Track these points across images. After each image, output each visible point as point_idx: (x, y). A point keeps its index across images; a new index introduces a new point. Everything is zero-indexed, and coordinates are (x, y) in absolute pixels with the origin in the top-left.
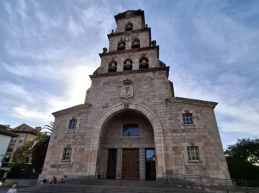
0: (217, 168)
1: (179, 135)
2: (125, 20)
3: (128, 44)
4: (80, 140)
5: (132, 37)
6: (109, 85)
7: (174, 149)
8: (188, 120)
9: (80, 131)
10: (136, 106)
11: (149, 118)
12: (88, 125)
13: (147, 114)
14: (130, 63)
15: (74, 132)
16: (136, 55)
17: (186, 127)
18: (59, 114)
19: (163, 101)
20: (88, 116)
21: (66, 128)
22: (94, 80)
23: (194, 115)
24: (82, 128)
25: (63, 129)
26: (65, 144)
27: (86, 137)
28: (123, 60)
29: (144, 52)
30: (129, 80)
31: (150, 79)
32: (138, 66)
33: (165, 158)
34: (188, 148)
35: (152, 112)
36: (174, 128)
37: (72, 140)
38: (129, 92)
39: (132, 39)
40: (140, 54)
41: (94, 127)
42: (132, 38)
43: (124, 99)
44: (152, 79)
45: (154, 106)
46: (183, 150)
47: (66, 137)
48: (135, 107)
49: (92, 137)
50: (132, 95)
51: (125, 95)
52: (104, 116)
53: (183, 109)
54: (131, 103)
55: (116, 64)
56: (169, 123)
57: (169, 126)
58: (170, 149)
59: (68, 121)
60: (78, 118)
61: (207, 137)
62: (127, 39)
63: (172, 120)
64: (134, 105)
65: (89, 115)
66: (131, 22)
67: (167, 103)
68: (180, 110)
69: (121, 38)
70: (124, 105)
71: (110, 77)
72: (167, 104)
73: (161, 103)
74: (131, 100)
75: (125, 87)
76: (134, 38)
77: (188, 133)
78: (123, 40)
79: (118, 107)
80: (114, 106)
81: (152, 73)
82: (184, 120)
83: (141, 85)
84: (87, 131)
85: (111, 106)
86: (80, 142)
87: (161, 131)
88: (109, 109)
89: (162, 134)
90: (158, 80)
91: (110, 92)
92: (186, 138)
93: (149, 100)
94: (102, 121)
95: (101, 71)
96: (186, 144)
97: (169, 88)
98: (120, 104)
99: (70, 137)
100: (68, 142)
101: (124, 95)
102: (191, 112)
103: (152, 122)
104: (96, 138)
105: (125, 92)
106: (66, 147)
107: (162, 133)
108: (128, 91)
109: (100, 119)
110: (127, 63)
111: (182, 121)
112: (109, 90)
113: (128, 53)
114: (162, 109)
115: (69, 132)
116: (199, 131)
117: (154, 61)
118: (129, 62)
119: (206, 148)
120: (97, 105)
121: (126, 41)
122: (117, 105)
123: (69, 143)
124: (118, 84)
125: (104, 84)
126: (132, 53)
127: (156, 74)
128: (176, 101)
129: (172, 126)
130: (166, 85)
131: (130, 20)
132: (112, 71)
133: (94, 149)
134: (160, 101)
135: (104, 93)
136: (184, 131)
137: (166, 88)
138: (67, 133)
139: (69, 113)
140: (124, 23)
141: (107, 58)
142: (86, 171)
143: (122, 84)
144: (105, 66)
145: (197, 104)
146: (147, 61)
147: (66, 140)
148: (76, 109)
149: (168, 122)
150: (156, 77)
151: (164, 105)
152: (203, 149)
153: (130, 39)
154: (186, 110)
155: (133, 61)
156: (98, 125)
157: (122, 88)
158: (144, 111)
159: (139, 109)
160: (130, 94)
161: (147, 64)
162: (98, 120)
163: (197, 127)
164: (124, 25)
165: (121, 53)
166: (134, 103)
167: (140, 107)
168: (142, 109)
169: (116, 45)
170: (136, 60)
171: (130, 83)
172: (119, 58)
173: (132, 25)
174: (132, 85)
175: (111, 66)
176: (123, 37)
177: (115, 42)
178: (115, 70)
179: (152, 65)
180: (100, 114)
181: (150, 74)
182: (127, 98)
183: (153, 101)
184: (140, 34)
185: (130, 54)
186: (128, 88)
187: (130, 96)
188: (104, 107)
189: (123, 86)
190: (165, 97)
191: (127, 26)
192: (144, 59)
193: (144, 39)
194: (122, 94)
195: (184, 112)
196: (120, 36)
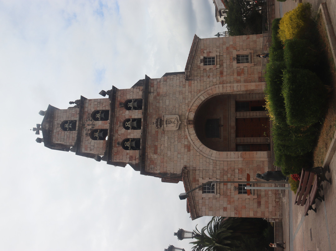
0: (255, 42)
1: (225, 70)
2: (55, 131)
3: (97, 126)
4: (229, 175)
5: (88, 120)
6: (159, 146)
7: (239, 74)
8: (210, 61)
9: (218, 177)
10: (191, 111)
11: (206, 98)
12: (211, 167)
13: (202, 100)
14: (130, 122)
16: (119, 115)
17: (218, 63)
18: (194, 210)
19: (187, 84)
20: (199, 170)
21: (213, 196)
22: (148, 168)
23: (205, 55)
24: (215, 175)
25: (214, 201)
26: (233, 194)
27: (226, 168)
28: (123, 130)
29: (117, 103)
30: (157, 120)
31: (157, 97)
32: (137, 111)
33: (248, 82)
34: (238, 63)
35: (200, 94)
36: (219, 73)
37: (229, 186)
38: (173, 120)
39: (91, 120)
40: (119, 109)
41: (214, 159)
43: (181, 126)
44: (158, 94)
45: (193, 93)
46: (240, 67)
47: (225, 195)
48: (193, 113)
49: (226, 160)
50: (177, 116)
51: (176, 125)
52: (201, 148)
53: (198, 64)
54: (187, 117)
55: (127, 140)
56: (213, 78)
57: (216, 78)
58: (239, 78)
59: (204, 195)
60: (201, 181)
61: (228, 47)
62: (90, 127)
63: (209, 75)
64: (190, 113)
65: (198, 168)
66: (61, 123)
67: (190, 80)
68: (199, 67)
69: (86, 134)
70: (189, 126)
71: (147, 146)
72: (191, 80)
73: (190, 85)
74: (183, 118)
75: (165, 125)
76: (91, 118)
77: (224, 61)
78: (90, 132)
79: (191, 133)
80: (189, 137)
81: (149, 95)
82: (210, 64)
83: (164, 106)
84: (218, 167)
85: (189, 142)
86: (231, 175)
87: (221, 86)
88: (192, 143)
89: (225, 85)
90: (160, 88)
91: (169, 143)
92: (228, 63)
93: (184, 98)
94: (207, 150)
95: (135, 160)
96: (235, 63)
97: (172, 77)
98: (187, 130)
99: (225, 189)
100: (231, 190)
101: (176, 126)
102: (202, 57)
103: (211, 95)
104: (227, 155)
105: (172, 125)
106: (237, 192)
107: (223, 85)
108: (171, 122)
109: (204, 152)
110: (128, 125)
111: (212, 66)
112: (166, 145)
113: (114, 125)
114: (196, 84)
115: (218, 191)
116: (222, 53)
117: (133, 92)
118: (128, 123)
119: (238, 48)
120: (185, 160)
121: (93, 127)
122: (188, 134)
123: (232, 188)
124: (159, 135)
125: (155, 153)
126: (115, 119)
127: (152, 90)
128: (189, 70)
129: (216, 75)
130: (168, 80)
131: (58, 124)
132: (136, 144)
133: (239, 156)
134: (187, 86)
135: (169, 153)
136: (221, 65)
137: (172, 80)
138: (220, 194)
139: (193, 196)
140: (60, 133)
141: (115, 153)
142: (263, 161)
143: (160, 130)
144: (127, 154)
145: (194, 52)
146: (130, 101)
147: (229, 194)
148: (189, 186)
149: (211, 79)
150: (157, 90)
151: (193, 82)
152: (239, 51)
153: (91, 123)
154: (200, 62)
155: (127, 117)
156: (212, 154)
157: (166, 129)
158: (198, 103)
159: (195, 108)
160: (175, 119)
161: (136, 100)
162: (204, 155)
163: (218, 54)
164: (63, 132)
165: (112, 134)
166: (187, 114)
167: (193, 108)
168: (195, 105)
169: (94, 143)
170: (127, 114)
171: (161, 120)
172: (120, 135)
173: (66, 122)
174: (164, 116)
175: (129, 147)
176: (84, 132)
177: (90, 143)
178: (137, 141)
179: (138, 94)
180: (198, 154)
181: (151, 97)
182: (180, 122)
183: (187, 94)
184: (86, 110)
185: (115, 121)
186: (167, 121)
187: (179, 119)
188: (189, 150)
189: (163, 127)
190: (182, 82)
191: (65, 129)
192: (126, 105)
193: (95, 105)
194: (175, 129)
195: (202, 64)
196: (82, 137)
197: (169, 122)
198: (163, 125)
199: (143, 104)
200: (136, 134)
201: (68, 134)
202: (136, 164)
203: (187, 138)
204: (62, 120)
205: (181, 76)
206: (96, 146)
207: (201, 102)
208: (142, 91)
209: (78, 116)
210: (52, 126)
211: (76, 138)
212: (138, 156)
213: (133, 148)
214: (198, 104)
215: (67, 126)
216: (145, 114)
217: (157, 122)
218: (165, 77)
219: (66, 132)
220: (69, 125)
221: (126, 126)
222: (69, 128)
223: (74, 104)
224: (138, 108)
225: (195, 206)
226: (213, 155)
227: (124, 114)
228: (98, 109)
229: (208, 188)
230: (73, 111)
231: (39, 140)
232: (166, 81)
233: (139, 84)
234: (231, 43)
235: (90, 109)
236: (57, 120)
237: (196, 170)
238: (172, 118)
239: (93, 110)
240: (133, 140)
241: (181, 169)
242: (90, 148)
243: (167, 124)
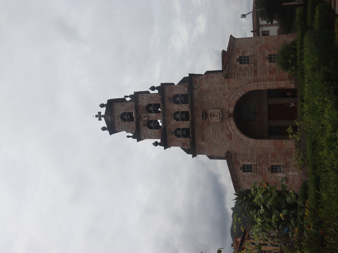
1: (259, 68)
2: (116, 122)
3: (152, 117)
4: (264, 159)
5: (143, 112)
6: (205, 135)
7: (271, 73)
8: (245, 60)
9: (255, 160)
10: (231, 106)
11: (243, 94)
12: (249, 152)
13: (239, 96)
14: (179, 114)
15: (255, 166)
16: (169, 108)
17: (253, 62)
18: (237, 185)
19: (226, 81)
20: (240, 154)
21: (251, 174)
23: (241, 55)
24: (252, 158)
25: (252, 178)
26: (267, 173)
27: (261, 153)
28: (174, 122)
29: (167, 98)
30: (203, 113)
31: (201, 93)
32: (184, 105)
33: (279, 81)
34: (270, 62)
35: (237, 91)
36: (253, 72)
37: (264, 167)
38: (216, 114)
39: (146, 113)
40: (168, 103)
41: (251, 145)
42: (145, 112)
43: (223, 119)
44: (201, 90)
45: (231, 89)
46: (271, 66)
47: (261, 173)
48: (232, 107)
49: (261, 146)
50: (219, 110)
51: (218, 118)
52: (240, 137)
53: (235, 63)
54: (227, 111)
55: (179, 129)
56: (248, 76)
57: (251, 76)
58: (271, 76)
59: (244, 174)
60: (242, 163)
61: (261, 47)
62: (146, 119)
63: (245, 73)
64: (230, 108)
66: (120, 115)
67: (228, 78)
68: (236, 66)
69: (143, 125)
70: (229, 118)
71: (196, 134)
72: (229, 78)
73: (228, 83)
74: (224, 111)
75: (210, 118)
76: (145, 111)
77: (257, 61)
78: (146, 123)
79: (232, 125)
80: (230, 128)
81: (194, 91)
82: (245, 63)
83: (208, 101)
84: (255, 152)
85: (230, 131)
86: (266, 159)
87: (256, 83)
88: (233, 133)
89: (259, 83)
90: (202, 85)
91: (214, 133)
92: (261, 62)
93: (224, 94)
94: (245, 139)
95: (187, 146)
96: (267, 63)
97: (212, 75)
98: (228, 122)
99: (260, 169)
100: (265, 170)
102: (238, 57)
103: (247, 91)
104: (262, 143)
105: (216, 118)
106: (270, 171)
107: (257, 83)
108: (214, 115)
109: (243, 140)
110: (178, 117)
111: (247, 65)
112: (211, 134)
113: (166, 117)
114: (234, 82)
115: (255, 171)
116: (256, 52)
117: (179, 89)
118: (178, 115)
119: (270, 48)
120: (228, 146)
121: (148, 119)
122: (229, 125)
123: (266, 169)
124: (205, 125)
125: (203, 140)
127: (196, 87)
128: (227, 69)
129: (251, 73)
130: (209, 78)
131: (118, 116)
132: (187, 133)
133: (272, 143)
134: (226, 84)
135: (214, 140)
136: (255, 64)
137: (212, 77)
139: (235, 174)
140: (121, 123)
141: (169, 140)
142: (291, 148)
143: (206, 122)
144: (180, 141)
145: (231, 51)
146: (177, 96)
147: (263, 172)
148: (232, 167)
150: (200, 87)
151: (231, 80)
152: (271, 50)
153: (146, 115)
154: (236, 61)
155: (177, 110)
156: (249, 142)
157: (211, 121)
158: (237, 98)
159: (234, 103)
160: (218, 113)
161: (182, 95)
162: (244, 143)
163: (252, 54)
164: (123, 123)
165: (165, 125)
166: (227, 108)
167: (232, 103)
168: (234, 100)
169: (151, 131)
170: (176, 107)
171: (206, 113)
172: (172, 126)
173: (124, 114)
174: (208, 110)
175: (180, 135)
176: (142, 123)
177: (148, 132)
178: (187, 130)
179: (184, 90)
180: (238, 141)
181: (196, 93)
182: (222, 116)
183: (226, 91)
184: (140, 104)
185: (167, 114)
186: (211, 115)
187: (220, 112)
188: (231, 138)
189: (208, 120)
190: (222, 79)
191: (124, 120)
192: (175, 99)
193: (148, 99)
194: (218, 121)
195: (238, 63)
196: (140, 127)
197: (212, 115)
198: (208, 117)
199: (189, 99)
200: (186, 124)
201: (127, 124)
202: (188, 149)
203: (229, 129)
204: (121, 113)
205: (220, 74)
206: (153, 134)
207: (239, 98)
208: (187, 87)
209: (134, 109)
210: (113, 118)
211: (135, 128)
212: (189, 143)
213: (184, 136)
214: (237, 100)
215: (125, 117)
216: (192, 107)
217: (202, 116)
218: (206, 75)
219: (126, 123)
220: (127, 116)
221: (176, 117)
222: (128, 119)
223: (129, 98)
224: (185, 102)
225: (237, 181)
226: (250, 143)
227: (174, 108)
228: (151, 103)
229: (247, 169)
230: (129, 105)
231: (104, 129)
232: (207, 78)
233: (184, 80)
234: (264, 43)
235: (144, 102)
236: (117, 112)
237: (237, 154)
238: (215, 112)
239: (146, 104)
240: (184, 129)
241: (225, 153)
242: (148, 136)
243: (211, 117)
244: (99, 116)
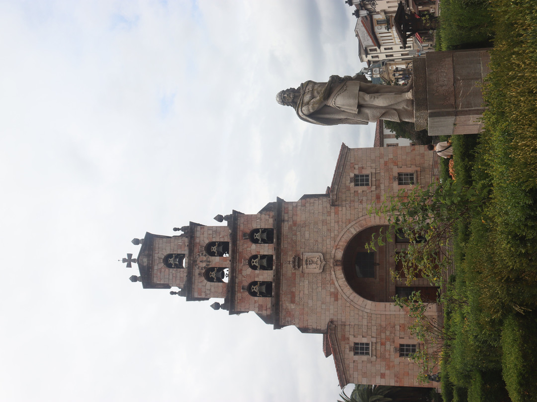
0: (423, 155)
1: (383, 192)
2: (156, 268)
3: (214, 263)
4: (388, 333)
5: (201, 254)
6: (297, 293)
8: (362, 180)
9: (374, 335)
10: (339, 248)
11: (358, 230)
12: (365, 322)
13: (352, 234)
14: (257, 259)
15: (374, 344)
16: (243, 249)
17: (374, 183)
18: (344, 376)
19: (333, 211)
20: (349, 325)
21: (368, 359)
22: (283, 321)
23: (357, 172)
24: (369, 332)
25: (369, 365)
26: (392, 357)
27: (383, 324)
28: (250, 270)
29: (240, 234)
30: (294, 258)
31: (293, 227)
32: (266, 245)
34: (400, 184)
35: (350, 225)
36: (374, 198)
37: (388, 347)
38: (315, 260)
39: (205, 256)
40: (242, 241)
41: (369, 311)
42: (204, 254)
43: (325, 268)
44: (295, 224)
45: (340, 223)
47: (383, 357)
48: (341, 250)
49: (384, 313)
50: (321, 254)
51: (318, 266)
52: (351, 297)
53: (348, 184)
54: (333, 256)
55: (255, 283)
56: (367, 204)
57: (371, 204)
59: (356, 358)
60: (353, 340)
61: (386, 162)
62: (204, 265)
63: (362, 200)
64: (337, 251)
65: (348, 323)
66: (163, 257)
67: (336, 206)
68: (349, 189)
69: (199, 274)
70: (336, 267)
71: (281, 292)
72: (338, 205)
73: (336, 213)
74: (328, 257)
75: (305, 266)
76: (204, 252)
77: (381, 182)
78: (204, 271)
79: (339, 278)
80: (336, 283)
81: (283, 224)
82: (362, 185)
83: (303, 240)
84: (373, 322)
85: (336, 288)
86: (391, 333)
88: (340, 290)
89: (382, 215)
90: (297, 215)
91: (310, 290)
92: (387, 184)
93: (329, 230)
94: (359, 300)
95: (266, 310)
96: (395, 184)
97: (312, 200)
98: (333, 273)
99: (382, 350)
100: (390, 352)
101: (319, 268)
102: (352, 175)
103: (365, 227)
104: (385, 307)
105: (314, 266)
106: (398, 354)
108: (313, 261)
109: (356, 302)
110: (255, 263)
111: (365, 188)
112: (306, 292)
113: (236, 263)
114: (344, 212)
115: (374, 353)
116: (379, 169)
117: (261, 220)
118: (255, 261)
119: (400, 164)
120: (332, 311)
121: (207, 265)
122: (334, 278)
123: (392, 350)
124: (296, 278)
125: (293, 302)
126: (238, 255)
127: (286, 218)
128: (335, 193)
129: (371, 200)
130: (307, 205)
131: (160, 258)
132: (267, 290)
134: (333, 214)
135: (310, 302)
136: (378, 187)
137: (312, 204)
138: (376, 356)
139: (342, 358)
140: (163, 270)
141: (239, 300)
142: (432, 316)
143: (298, 272)
144: (255, 302)
145: (342, 167)
146: (257, 231)
147: (387, 356)
148: (337, 346)
149: (364, 205)
150: (292, 218)
151: (340, 209)
152: (401, 167)
153: (205, 258)
154: (349, 181)
155: (254, 253)
156: (366, 305)
157: (306, 271)
158: (348, 237)
159: (343, 244)
160: (318, 258)
161: (264, 230)
162: (357, 306)
163: (374, 171)
164: (167, 270)
165: (234, 275)
166: (333, 252)
167: (341, 243)
168: (343, 239)
169: (211, 286)
170: (254, 249)
171: (299, 258)
172: (244, 277)
173: (170, 256)
174: (302, 254)
175: (257, 293)
176: (197, 271)
177: (205, 286)
178: (268, 285)
179: (268, 223)
180: (348, 304)
181: (285, 227)
182: (324, 263)
183: (332, 225)
184: (197, 240)
185: (238, 258)
186: (306, 260)
187: (322, 258)
188: (336, 299)
189: (302, 269)
190: (326, 207)
191: (169, 266)
192: (253, 235)
193: (210, 234)
194: (317, 271)
195: (353, 184)
196: (194, 277)
197: (309, 262)
198: (302, 265)
199: (275, 236)
200: (267, 276)
201: (173, 272)
202: (267, 316)
203: (334, 284)
204: (165, 254)
205: (325, 199)
206: (213, 290)
207: (351, 236)
208: (272, 218)
209: (187, 248)
210: (152, 261)
211: (185, 279)
212: (269, 305)
213: (262, 295)
214: (348, 239)
215: (171, 261)
216: (278, 249)
217: (294, 262)
218: (304, 201)
219: (171, 270)
220: (174, 260)
221: (253, 264)
222: (175, 264)
223: (180, 231)
224: (268, 240)
225: (345, 370)
226: (367, 307)
227: (250, 249)
228: (214, 240)
229: (360, 349)
230: (180, 242)
231: (134, 279)
232: (305, 206)
233: (268, 209)
234: (391, 156)
235: (203, 239)
236: (158, 253)
237: (345, 325)
238: (313, 257)
239: (207, 241)
240: (263, 283)
241: (327, 323)
242: (205, 292)
243: (307, 264)
244: (129, 261)
